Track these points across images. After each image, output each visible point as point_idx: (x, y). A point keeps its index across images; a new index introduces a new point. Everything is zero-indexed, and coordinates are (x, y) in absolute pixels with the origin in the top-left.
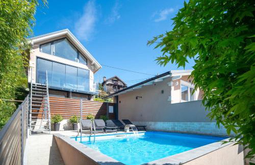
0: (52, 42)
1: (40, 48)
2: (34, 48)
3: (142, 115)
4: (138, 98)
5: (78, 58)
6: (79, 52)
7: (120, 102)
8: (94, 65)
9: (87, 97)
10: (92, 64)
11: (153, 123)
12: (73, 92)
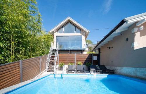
0: (63, 27)
1: (58, 31)
2: (55, 32)
3: (112, 62)
4: (111, 48)
5: (76, 30)
6: (76, 27)
7: (101, 52)
8: (85, 31)
9: (81, 52)
10: (84, 31)
11: (119, 68)
12: (71, 50)
